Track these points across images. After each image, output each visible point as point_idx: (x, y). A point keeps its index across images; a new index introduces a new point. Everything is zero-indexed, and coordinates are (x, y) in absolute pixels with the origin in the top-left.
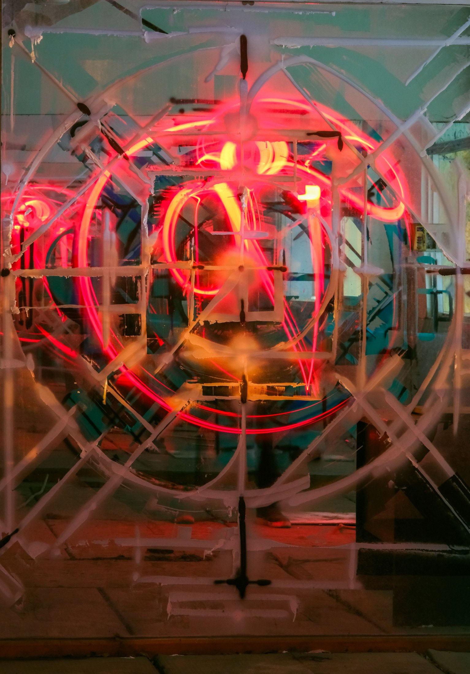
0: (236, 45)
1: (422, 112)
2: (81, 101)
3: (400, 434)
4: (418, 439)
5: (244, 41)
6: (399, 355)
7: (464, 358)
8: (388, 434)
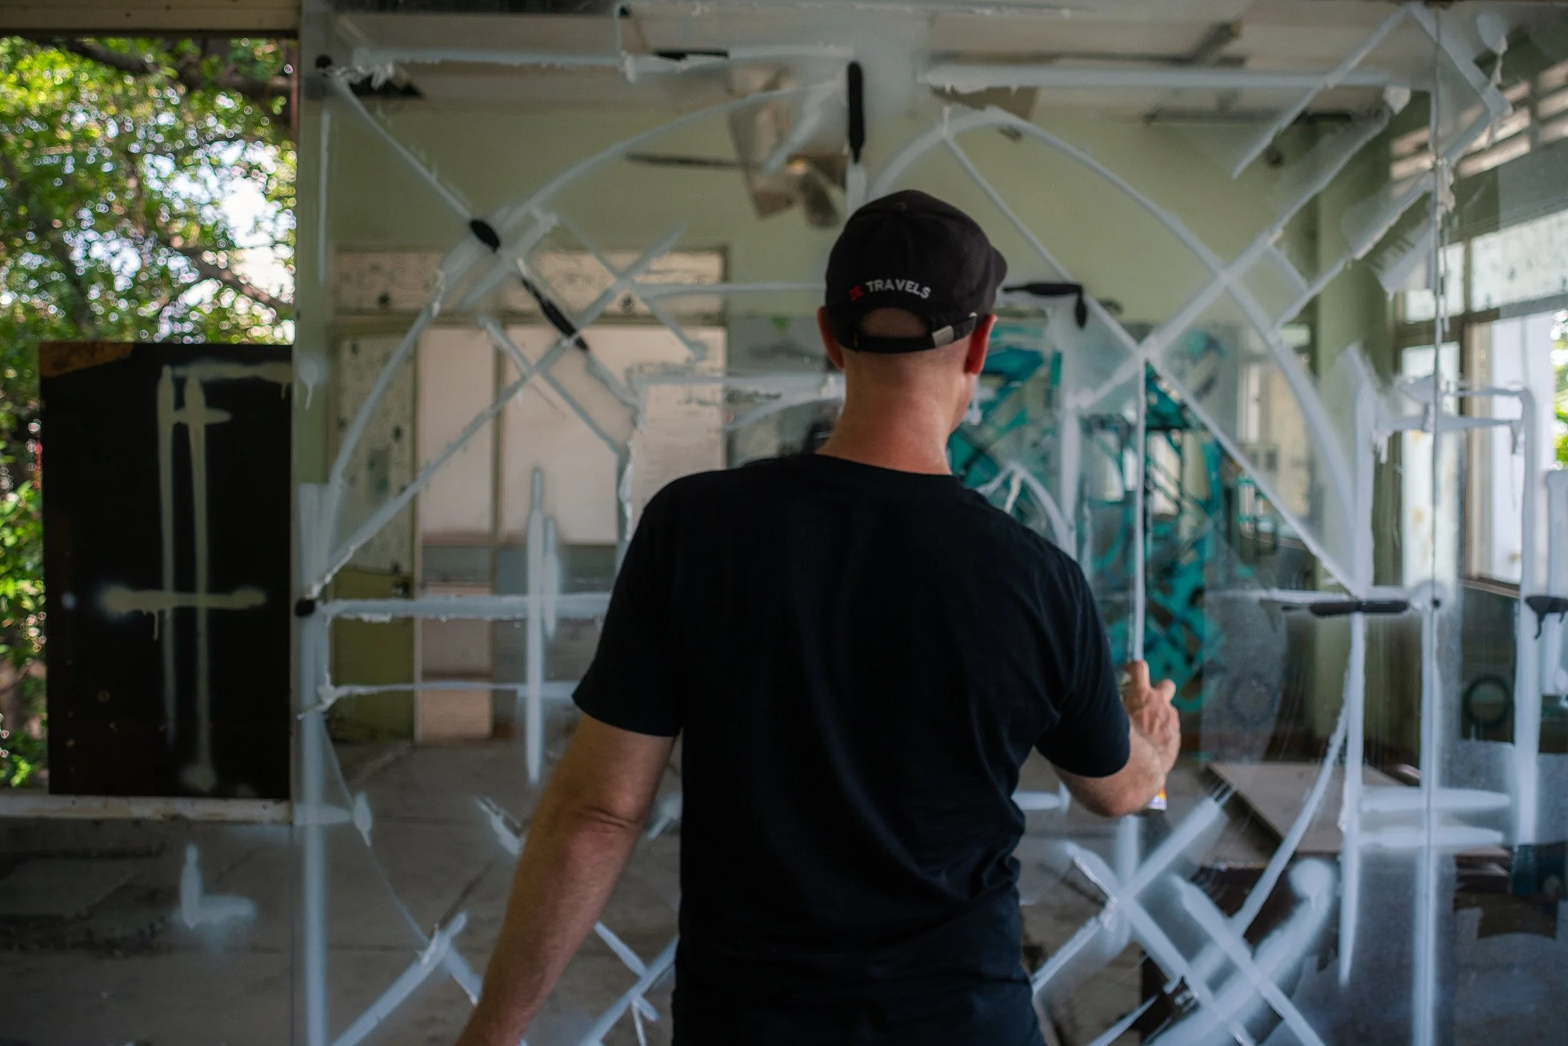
0: (838, 85)
1: (1271, 241)
2: (478, 215)
3: (1217, 982)
4: (1258, 993)
5: (855, 75)
6: (1217, 799)
7: (1367, 806)
8: (1189, 981)
